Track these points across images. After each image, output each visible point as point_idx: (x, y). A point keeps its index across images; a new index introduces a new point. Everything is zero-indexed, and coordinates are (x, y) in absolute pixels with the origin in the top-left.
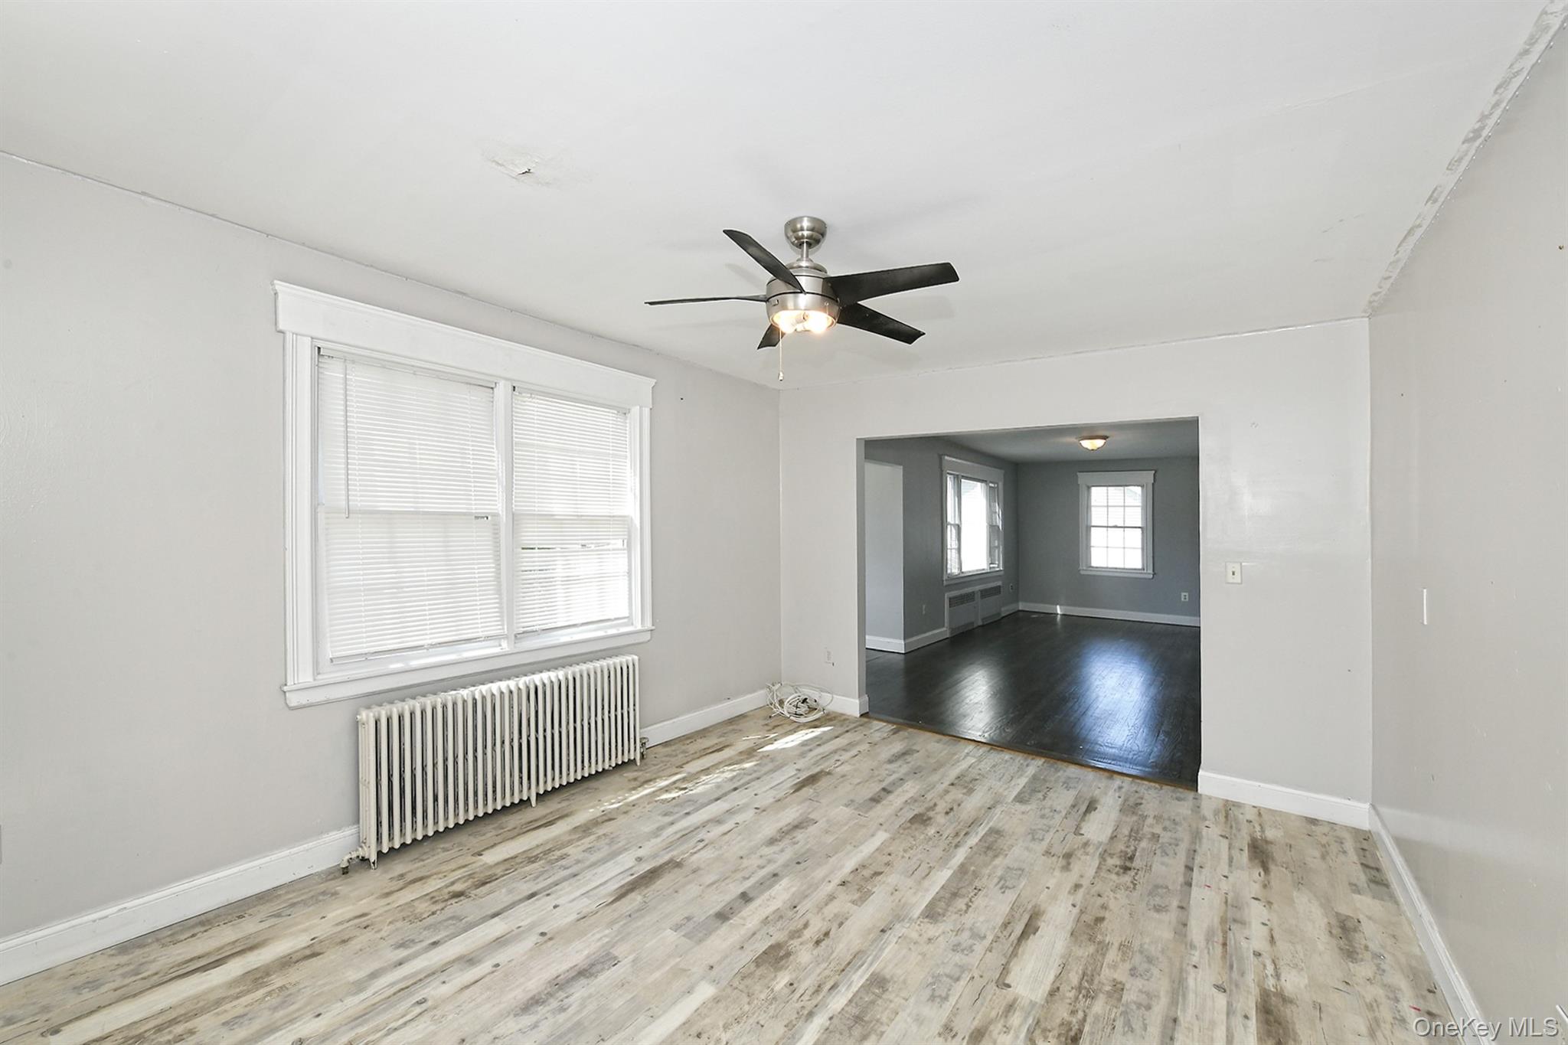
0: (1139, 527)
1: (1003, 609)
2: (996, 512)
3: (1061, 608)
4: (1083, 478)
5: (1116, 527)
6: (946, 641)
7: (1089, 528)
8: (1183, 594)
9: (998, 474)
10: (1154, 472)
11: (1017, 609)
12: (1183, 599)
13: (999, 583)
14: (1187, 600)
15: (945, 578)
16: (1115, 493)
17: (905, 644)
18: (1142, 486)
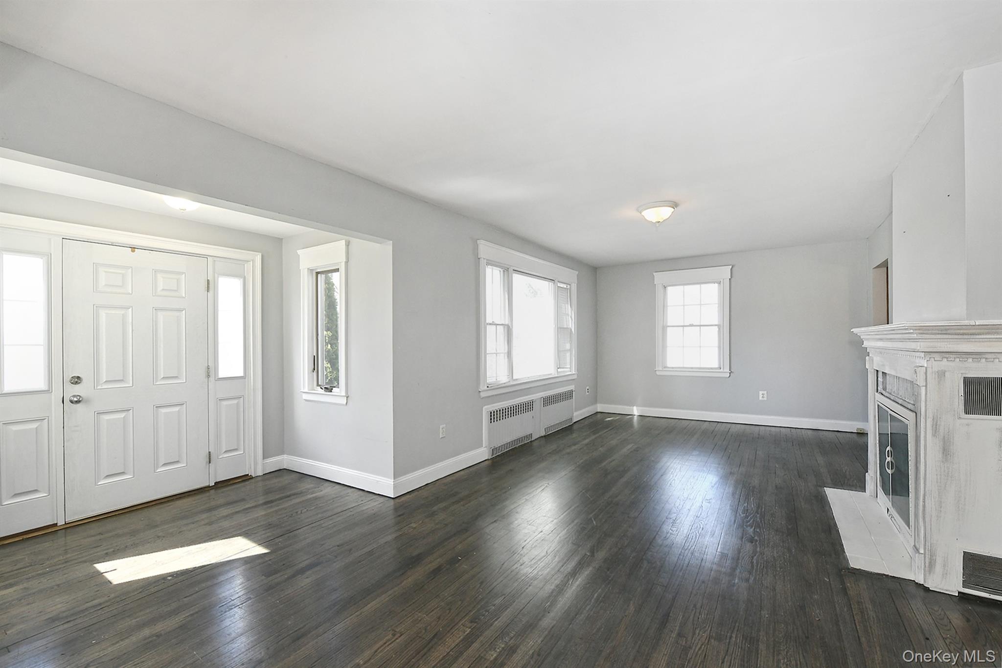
0: (716, 325)
1: (575, 414)
2: (568, 315)
3: (637, 409)
4: (659, 278)
5: (691, 325)
6: (487, 462)
7: (664, 328)
8: (761, 393)
9: (570, 275)
10: (731, 267)
11: (596, 412)
12: (761, 398)
13: (572, 387)
14: (765, 399)
15: (483, 387)
16: (692, 290)
17: (394, 484)
18: (720, 283)
